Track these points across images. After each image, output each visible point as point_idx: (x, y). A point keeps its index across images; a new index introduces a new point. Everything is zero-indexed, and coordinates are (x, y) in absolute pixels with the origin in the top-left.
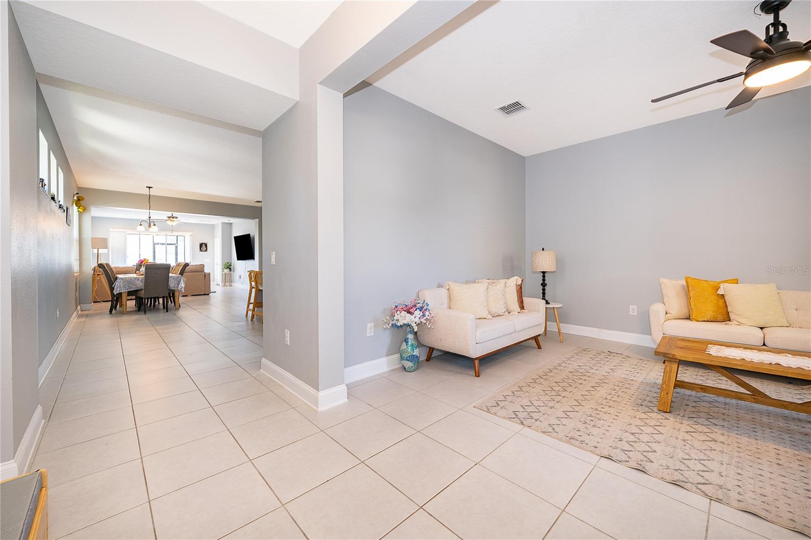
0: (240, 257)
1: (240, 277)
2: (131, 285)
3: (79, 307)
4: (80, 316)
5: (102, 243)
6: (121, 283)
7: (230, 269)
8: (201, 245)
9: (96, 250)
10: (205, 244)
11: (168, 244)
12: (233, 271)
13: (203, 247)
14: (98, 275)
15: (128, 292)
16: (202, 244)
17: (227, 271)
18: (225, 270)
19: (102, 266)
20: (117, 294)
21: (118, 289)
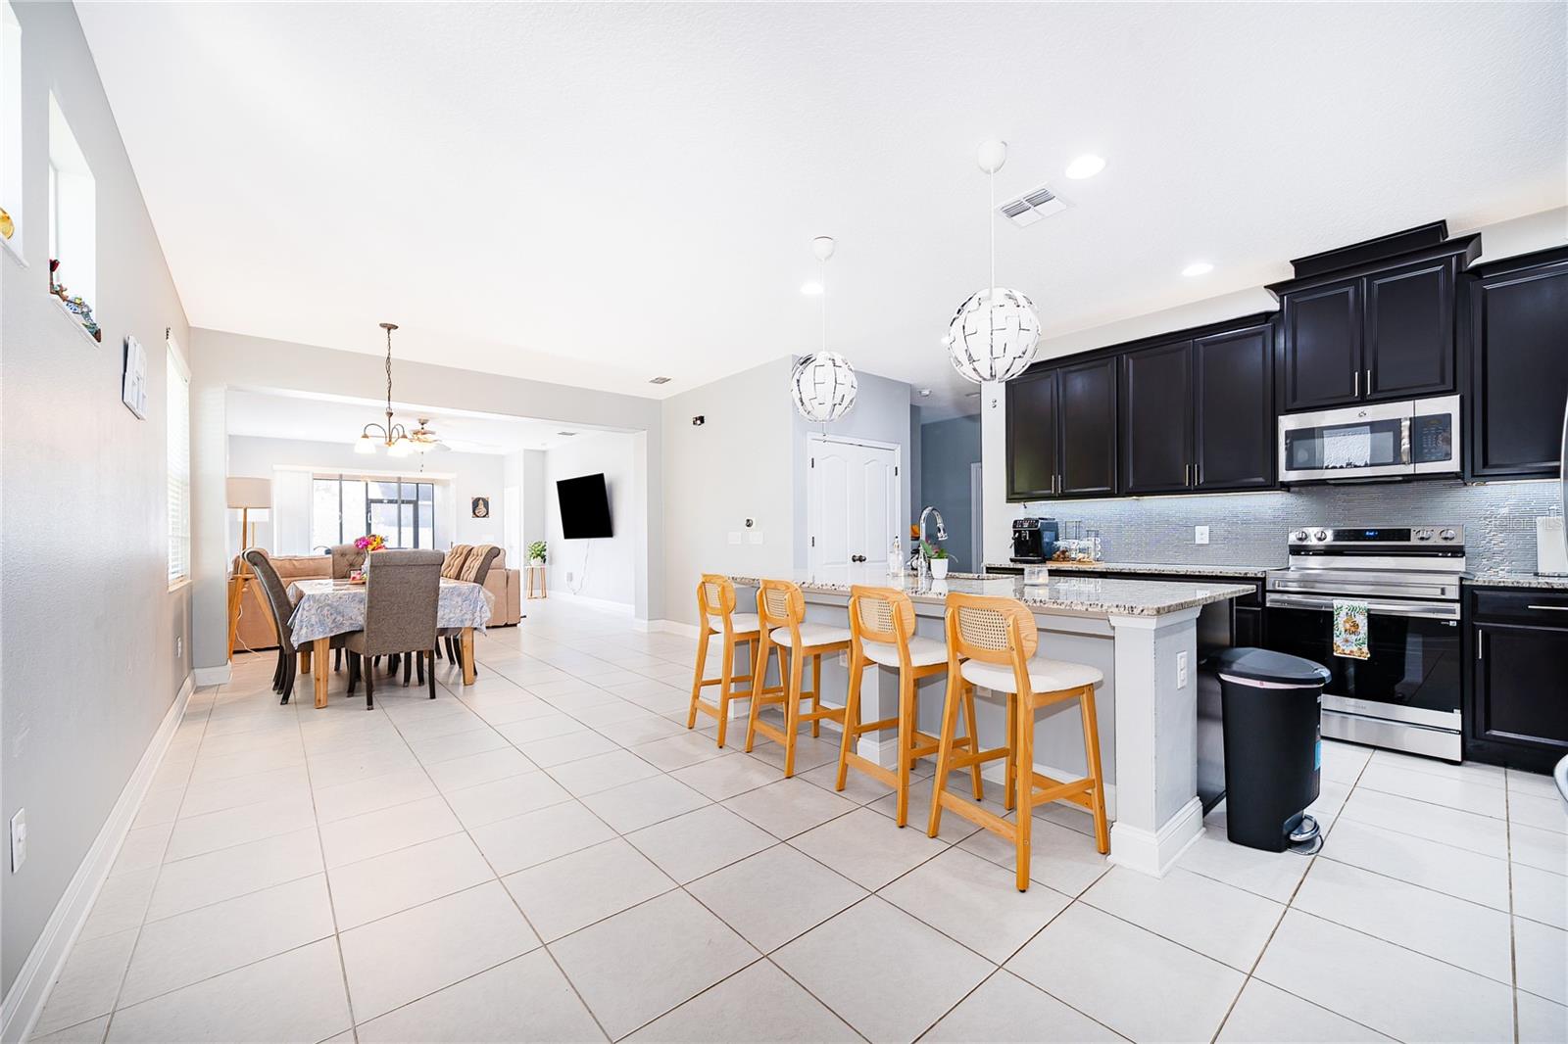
0: (572, 530)
1: (570, 577)
2: (339, 618)
3: (188, 682)
4: (188, 717)
5: (258, 494)
6: (313, 611)
7: (543, 557)
8: (476, 503)
9: (241, 511)
10: (483, 500)
11: (403, 502)
12: (551, 563)
13: (480, 507)
14: (246, 580)
15: (332, 638)
16: (478, 500)
17: (536, 562)
18: (533, 561)
19: (258, 559)
20: (300, 645)
21: (304, 630)
